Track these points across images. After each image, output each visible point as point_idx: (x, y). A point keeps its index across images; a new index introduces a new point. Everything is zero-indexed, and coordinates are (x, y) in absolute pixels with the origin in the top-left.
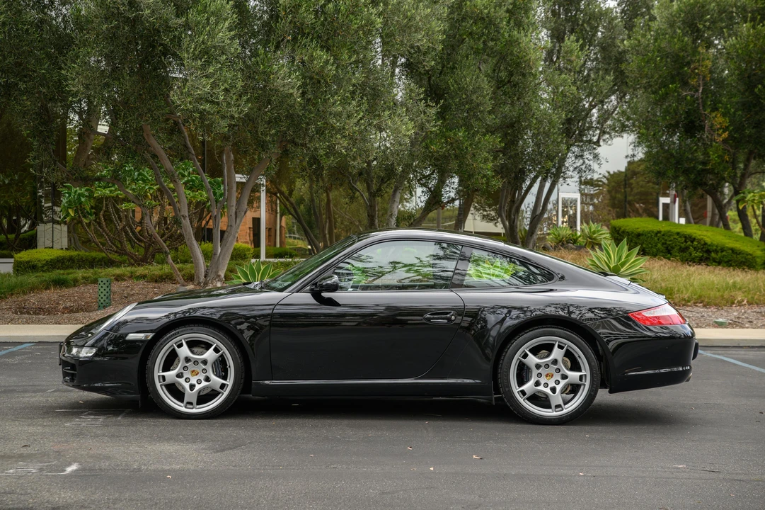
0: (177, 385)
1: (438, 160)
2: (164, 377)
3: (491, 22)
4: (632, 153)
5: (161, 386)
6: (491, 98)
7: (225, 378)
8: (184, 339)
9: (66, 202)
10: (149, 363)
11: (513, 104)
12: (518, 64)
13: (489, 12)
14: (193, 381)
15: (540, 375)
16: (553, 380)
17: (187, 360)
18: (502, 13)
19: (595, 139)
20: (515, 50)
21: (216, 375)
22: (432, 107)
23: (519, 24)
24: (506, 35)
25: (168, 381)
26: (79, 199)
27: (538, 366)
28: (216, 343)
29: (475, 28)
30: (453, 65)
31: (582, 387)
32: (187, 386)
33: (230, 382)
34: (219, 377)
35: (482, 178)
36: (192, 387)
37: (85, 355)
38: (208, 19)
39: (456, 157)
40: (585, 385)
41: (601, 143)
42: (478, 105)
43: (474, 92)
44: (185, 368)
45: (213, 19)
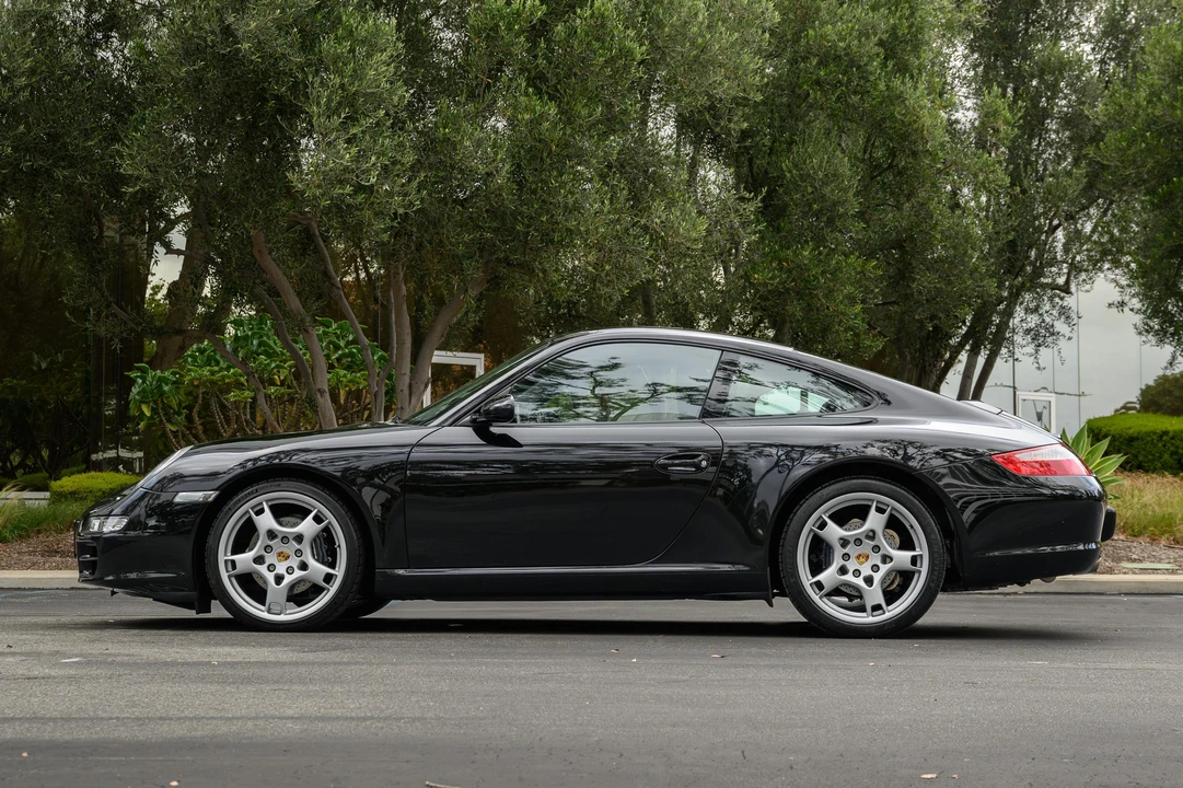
0: (255, 576)
1: (766, 299)
2: (233, 562)
3: (852, 63)
4: (1119, 299)
5: (229, 577)
6: (857, 194)
7: (332, 565)
8: (267, 501)
9: (138, 393)
10: (211, 540)
11: (898, 207)
12: (904, 137)
13: (849, 46)
14: (281, 569)
15: (846, 557)
16: (868, 565)
17: (271, 534)
18: (871, 46)
19: (1061, 281)
20: (898, 111)
21: (317, 560)
22: (749, 200)
23: (903, 69)
24: (882, 86)
25: (240, 569)
26: (159, 387)
27: (844, 542)
28: (318, 507)
29: (822, 73)
30: (791, 137)
31: (916, 576)
32: (270, 577)
33: (340, 572)
34: (323, 563)
35: (846, 331)
36: (279, 579)
37: (111, 529)
38: (352, 51)
39: (800, 295)
40: (920, 572)
41: (1073, 288)
42: (835, 204)
43: (825, 183)
44: (268, 548)
45: (361, 51)
